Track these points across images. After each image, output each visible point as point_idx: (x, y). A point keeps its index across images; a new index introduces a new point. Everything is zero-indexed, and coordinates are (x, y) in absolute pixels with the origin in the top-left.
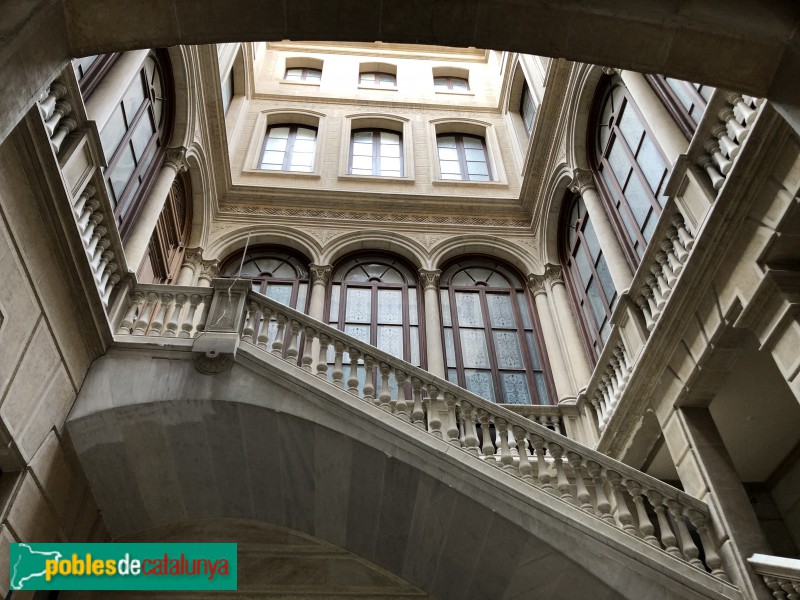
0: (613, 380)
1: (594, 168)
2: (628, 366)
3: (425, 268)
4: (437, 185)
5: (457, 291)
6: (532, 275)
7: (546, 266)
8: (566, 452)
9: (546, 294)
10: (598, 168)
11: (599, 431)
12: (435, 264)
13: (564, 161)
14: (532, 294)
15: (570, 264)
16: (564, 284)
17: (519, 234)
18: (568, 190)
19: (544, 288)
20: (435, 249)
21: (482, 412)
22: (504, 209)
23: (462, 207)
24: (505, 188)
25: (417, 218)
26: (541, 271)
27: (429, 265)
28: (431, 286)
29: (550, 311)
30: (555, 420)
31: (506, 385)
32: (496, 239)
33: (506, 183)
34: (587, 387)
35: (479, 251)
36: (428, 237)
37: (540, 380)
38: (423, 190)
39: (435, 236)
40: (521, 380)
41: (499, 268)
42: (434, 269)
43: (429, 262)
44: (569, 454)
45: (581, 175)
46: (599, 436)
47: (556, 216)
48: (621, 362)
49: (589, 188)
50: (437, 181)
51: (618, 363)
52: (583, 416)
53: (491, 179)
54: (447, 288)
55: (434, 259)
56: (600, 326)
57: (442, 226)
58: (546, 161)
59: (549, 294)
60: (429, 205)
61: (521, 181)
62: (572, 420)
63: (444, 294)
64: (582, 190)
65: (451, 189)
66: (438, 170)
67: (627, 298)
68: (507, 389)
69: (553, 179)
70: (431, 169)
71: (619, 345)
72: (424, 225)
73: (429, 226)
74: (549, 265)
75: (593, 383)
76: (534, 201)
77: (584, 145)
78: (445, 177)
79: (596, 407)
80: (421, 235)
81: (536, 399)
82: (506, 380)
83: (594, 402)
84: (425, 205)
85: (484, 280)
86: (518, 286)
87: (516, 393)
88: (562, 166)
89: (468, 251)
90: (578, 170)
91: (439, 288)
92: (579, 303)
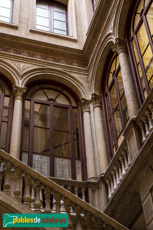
0: (120, 170)
1: (128, 39)
2: (129, 162)
3: (17, 85)
4: (32, 31)
5: (35, 103)
6: (84, 99)
7: (92, 95)
8: (84, 211)
9: (90, 112)
10: (130, 40)
11: (108, 200)
12: (24, 84)
13: (111, 31)
14: (82, 111)
15: (106, 95)
16: (101, 107)
17: (79, 72)
18: (111, 50)
19: (89, 108)
20: (25, 74)
21: (37, 181)
22: (72, 55)
23: (46, 49)
24: (75, 41)
25: (16, 52)
26: (89, 97)
27: (20, 83)
28: (19, 97)
29: (91, 123)
30: (83, 190)
31: (58, 165)
32: (65, 73)
33: (76, 38)
34: (104, 172)
35: (53, 79)
36: (22, 65)
37: (78, 165)
38: (23, 33)
39: (26, 65)
40: (67, 164)
41: (64, 92)
42: (23, 87)
43: (21, 82)
44: (86, 212)
45: (120, 42)
46: (107, 203)
47: (103, 64)
48: (125, 159)
49: (123, 51)
50: (33, 29)
51: (124, 160)
52: (100, 190)
53: (68, 34)
54: (30, 100)
55: (24, 80)
56: (118, 136)
57: (32, 60)
58: (101, 29)
59: (92, 113)
60: (25, 44)
61: (85, 38)
62: (93, 191)
63: (27, 104)
64: (119, 51)
65: (41, 36)
66: (34, 22)
67: (133, 121)
68: (58, 169)
69: (104, 41)
70: (30, 20)
71: (126, 149)
72: (20, 57)
73: (24, 58)
74: (94, 94)
75: (109, 170)
76: (91, 53)
77: (124, 24)
78: (39, 28)
79: (109, 184)
80: (17, 63)
81: (74, 176)
82: (58, 162)
83: (107, 182)
84: (23, 44)
85: (54, 98)
86: (74, 104)
87: (63, 171)
88: (110, 34)
89: (47, 78)
90: (119, 39)
91: (24, 99)
92: (108, 121)
